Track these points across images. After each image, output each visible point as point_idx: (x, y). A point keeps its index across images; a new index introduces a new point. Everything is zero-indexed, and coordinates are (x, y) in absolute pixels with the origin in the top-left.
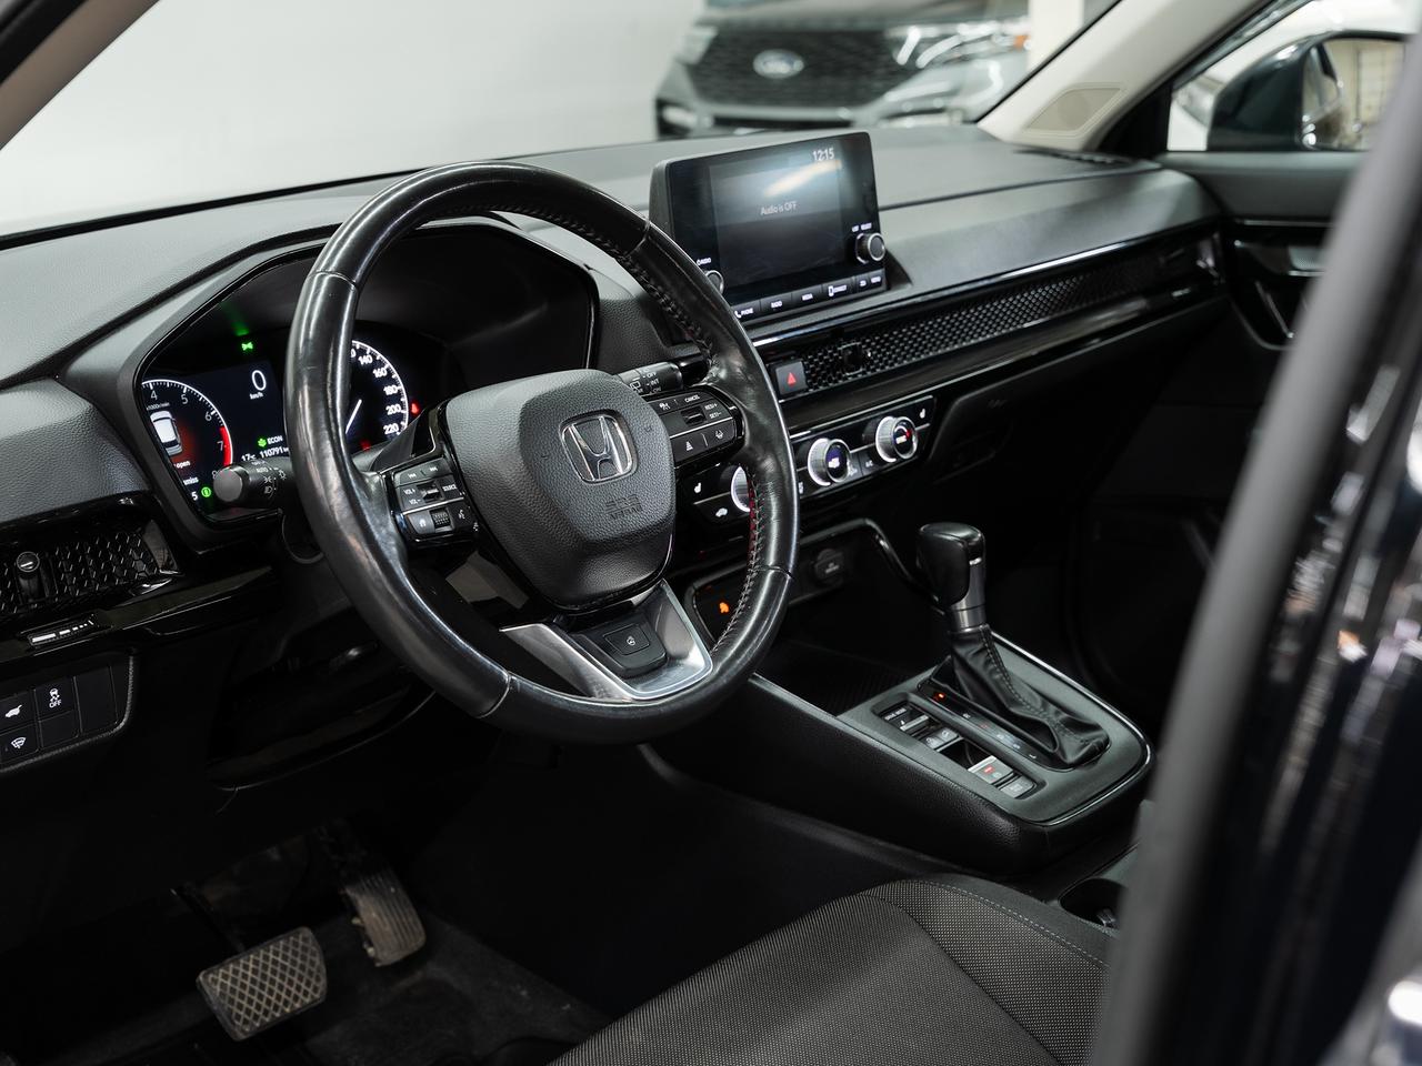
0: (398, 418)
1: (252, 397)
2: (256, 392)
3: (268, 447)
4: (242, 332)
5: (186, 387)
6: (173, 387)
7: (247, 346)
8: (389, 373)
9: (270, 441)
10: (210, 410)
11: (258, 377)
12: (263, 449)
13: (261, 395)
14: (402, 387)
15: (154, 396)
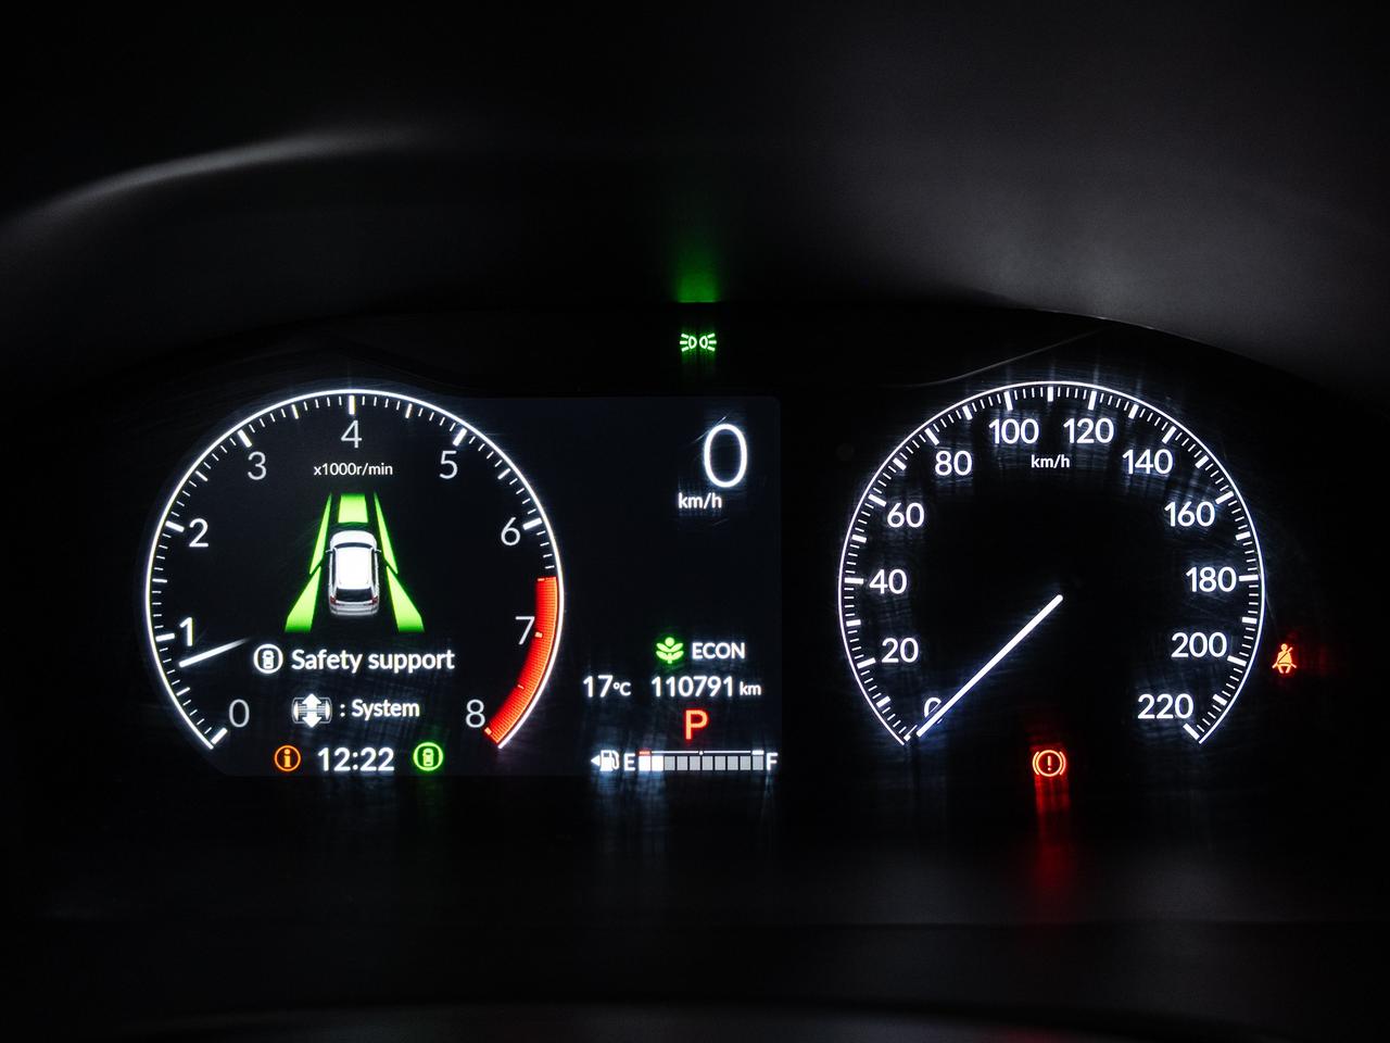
0: (1203, 678)
1: (683, 502)
2: (702, 487)
3: (687, 666)
4: (697, 290)
5: (464, 430)
6: (422, 422)
7: (699, 343)
8: (1228, 520)
9: (699, 651)
10: (522, 513)
11: (725, 447)
12: (664, 671)
13: (716, 501)
14: (1257, 577)
15: (353, 436)
